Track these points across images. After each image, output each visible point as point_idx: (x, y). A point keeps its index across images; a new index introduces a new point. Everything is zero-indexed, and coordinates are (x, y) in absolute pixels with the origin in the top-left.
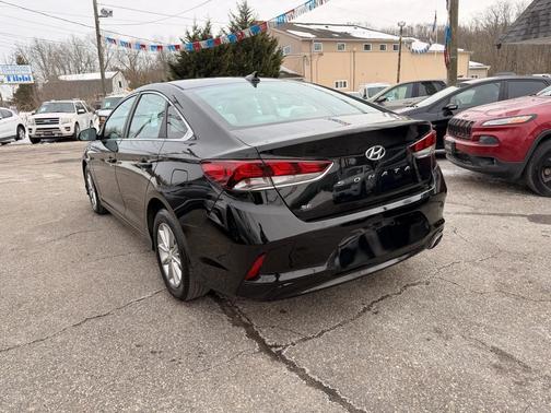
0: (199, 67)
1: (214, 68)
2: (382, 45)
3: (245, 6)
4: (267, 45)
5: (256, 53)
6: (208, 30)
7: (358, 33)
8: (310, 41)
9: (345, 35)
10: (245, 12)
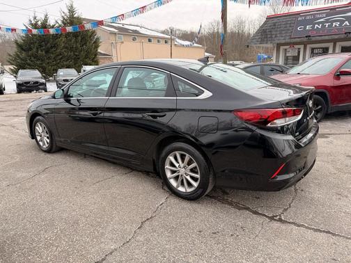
0: (41, 46)
1: (52, 48)
2: (158, 39)
3: (72, 7)
4: (89, 34)
5: (82, 39)
6: (46, 20)
7: (143, 31)
8: (115, 34)
9: (136, 32)
10: (71, 11)
